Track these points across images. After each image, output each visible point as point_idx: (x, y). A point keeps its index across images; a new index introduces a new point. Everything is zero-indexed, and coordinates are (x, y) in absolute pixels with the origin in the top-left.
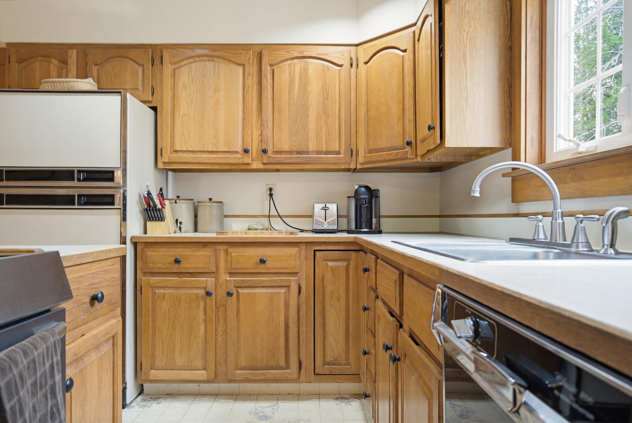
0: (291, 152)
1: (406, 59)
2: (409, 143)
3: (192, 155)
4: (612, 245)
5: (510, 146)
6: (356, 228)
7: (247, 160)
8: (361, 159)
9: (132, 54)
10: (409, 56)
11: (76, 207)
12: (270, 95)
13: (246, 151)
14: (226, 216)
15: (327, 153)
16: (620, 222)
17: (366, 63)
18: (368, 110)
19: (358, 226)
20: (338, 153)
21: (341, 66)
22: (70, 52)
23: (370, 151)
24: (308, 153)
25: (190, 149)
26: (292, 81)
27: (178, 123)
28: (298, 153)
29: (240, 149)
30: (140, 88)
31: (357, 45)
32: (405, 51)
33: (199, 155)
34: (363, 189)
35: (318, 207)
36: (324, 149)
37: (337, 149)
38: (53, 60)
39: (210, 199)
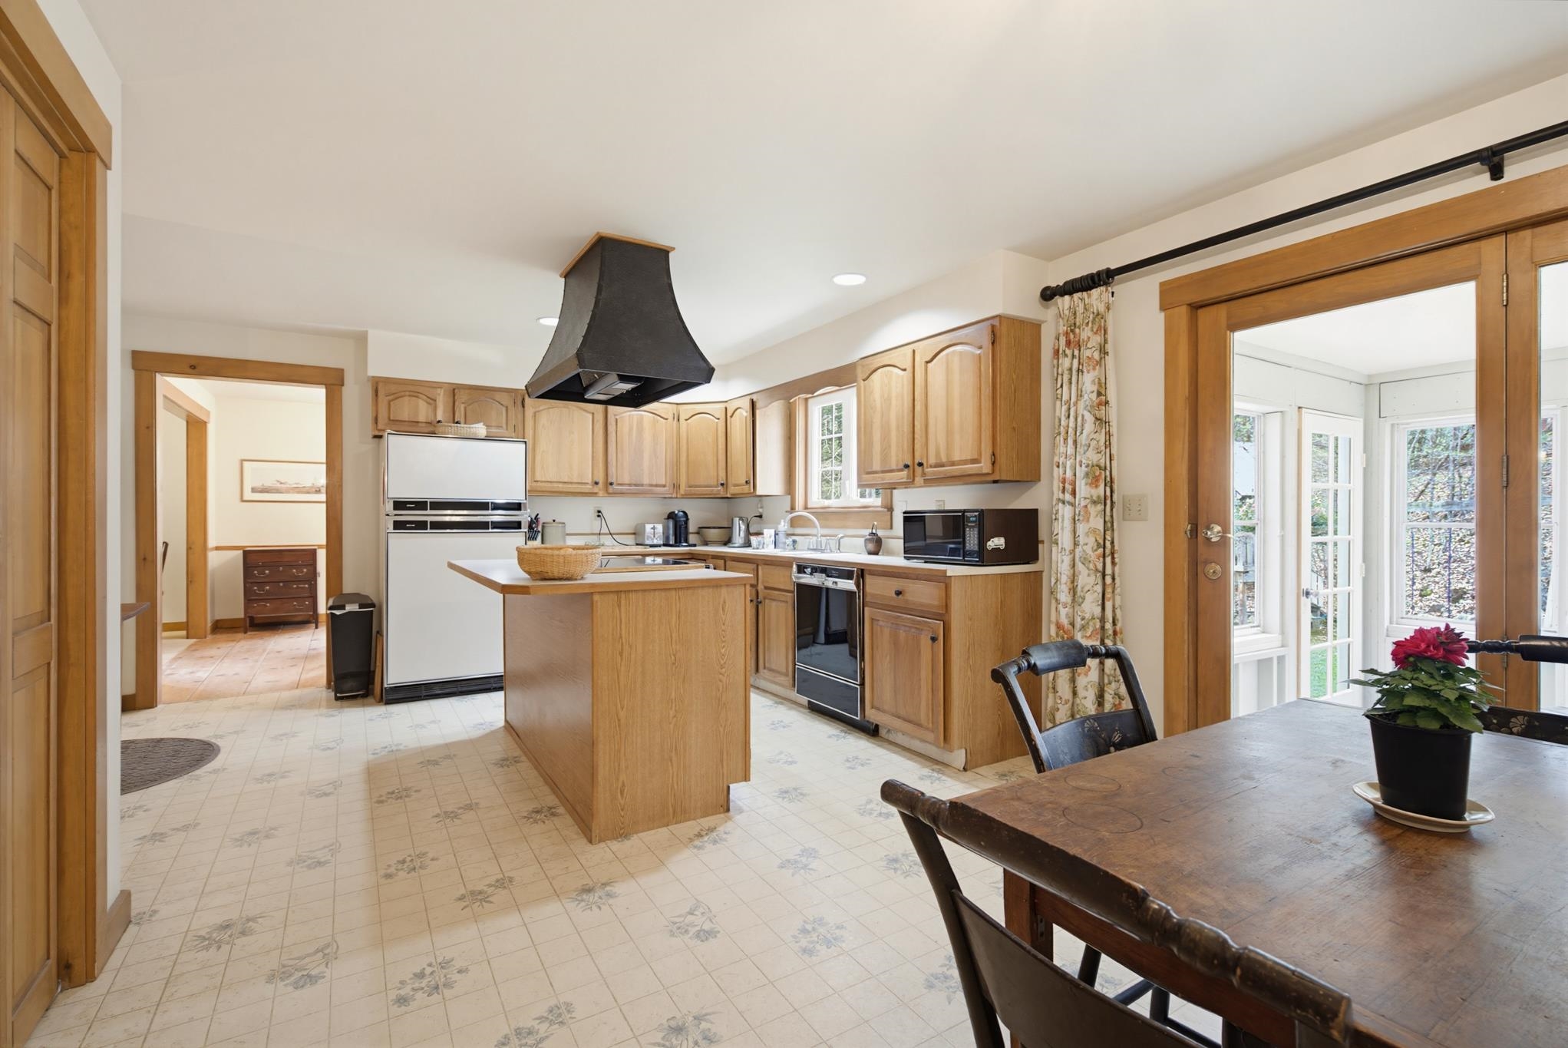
0: (630, 485)
1: (720, 425)
2: (722, 484)
3: (549, 485)
4: (839, 549)
5: (789, 494)
6: (676, 542)
7: (596, 489)
8: (682, 491)
9: (498, 396)
10: (722, 423)
11: (490, 530)
12: (614, 439)
13: (597, 483)
14: (568, 534)
15: (657, 486)
16: (841, 540)
17: (686, 420)
18: (688, 456)
19: (678, 540)
20: (664, 486)
21: (666, 419)
22: (439, 390)
23: (690, 487)
24: (642, 485)
25: (549, 480)
26: (631, 429)
27: (538, 458)
28: (636, 485)
29: (590, 481)
30: (504, 426)
31: (677, 404)
32: (718, 419)
33: (555, 485)
34: (681, 513)
35: (648, 527)
36: (654, 483)
37: (664, 483)
38: (421, 396)
39: (554, 521)
